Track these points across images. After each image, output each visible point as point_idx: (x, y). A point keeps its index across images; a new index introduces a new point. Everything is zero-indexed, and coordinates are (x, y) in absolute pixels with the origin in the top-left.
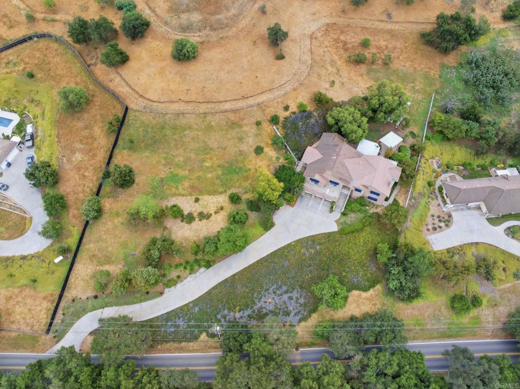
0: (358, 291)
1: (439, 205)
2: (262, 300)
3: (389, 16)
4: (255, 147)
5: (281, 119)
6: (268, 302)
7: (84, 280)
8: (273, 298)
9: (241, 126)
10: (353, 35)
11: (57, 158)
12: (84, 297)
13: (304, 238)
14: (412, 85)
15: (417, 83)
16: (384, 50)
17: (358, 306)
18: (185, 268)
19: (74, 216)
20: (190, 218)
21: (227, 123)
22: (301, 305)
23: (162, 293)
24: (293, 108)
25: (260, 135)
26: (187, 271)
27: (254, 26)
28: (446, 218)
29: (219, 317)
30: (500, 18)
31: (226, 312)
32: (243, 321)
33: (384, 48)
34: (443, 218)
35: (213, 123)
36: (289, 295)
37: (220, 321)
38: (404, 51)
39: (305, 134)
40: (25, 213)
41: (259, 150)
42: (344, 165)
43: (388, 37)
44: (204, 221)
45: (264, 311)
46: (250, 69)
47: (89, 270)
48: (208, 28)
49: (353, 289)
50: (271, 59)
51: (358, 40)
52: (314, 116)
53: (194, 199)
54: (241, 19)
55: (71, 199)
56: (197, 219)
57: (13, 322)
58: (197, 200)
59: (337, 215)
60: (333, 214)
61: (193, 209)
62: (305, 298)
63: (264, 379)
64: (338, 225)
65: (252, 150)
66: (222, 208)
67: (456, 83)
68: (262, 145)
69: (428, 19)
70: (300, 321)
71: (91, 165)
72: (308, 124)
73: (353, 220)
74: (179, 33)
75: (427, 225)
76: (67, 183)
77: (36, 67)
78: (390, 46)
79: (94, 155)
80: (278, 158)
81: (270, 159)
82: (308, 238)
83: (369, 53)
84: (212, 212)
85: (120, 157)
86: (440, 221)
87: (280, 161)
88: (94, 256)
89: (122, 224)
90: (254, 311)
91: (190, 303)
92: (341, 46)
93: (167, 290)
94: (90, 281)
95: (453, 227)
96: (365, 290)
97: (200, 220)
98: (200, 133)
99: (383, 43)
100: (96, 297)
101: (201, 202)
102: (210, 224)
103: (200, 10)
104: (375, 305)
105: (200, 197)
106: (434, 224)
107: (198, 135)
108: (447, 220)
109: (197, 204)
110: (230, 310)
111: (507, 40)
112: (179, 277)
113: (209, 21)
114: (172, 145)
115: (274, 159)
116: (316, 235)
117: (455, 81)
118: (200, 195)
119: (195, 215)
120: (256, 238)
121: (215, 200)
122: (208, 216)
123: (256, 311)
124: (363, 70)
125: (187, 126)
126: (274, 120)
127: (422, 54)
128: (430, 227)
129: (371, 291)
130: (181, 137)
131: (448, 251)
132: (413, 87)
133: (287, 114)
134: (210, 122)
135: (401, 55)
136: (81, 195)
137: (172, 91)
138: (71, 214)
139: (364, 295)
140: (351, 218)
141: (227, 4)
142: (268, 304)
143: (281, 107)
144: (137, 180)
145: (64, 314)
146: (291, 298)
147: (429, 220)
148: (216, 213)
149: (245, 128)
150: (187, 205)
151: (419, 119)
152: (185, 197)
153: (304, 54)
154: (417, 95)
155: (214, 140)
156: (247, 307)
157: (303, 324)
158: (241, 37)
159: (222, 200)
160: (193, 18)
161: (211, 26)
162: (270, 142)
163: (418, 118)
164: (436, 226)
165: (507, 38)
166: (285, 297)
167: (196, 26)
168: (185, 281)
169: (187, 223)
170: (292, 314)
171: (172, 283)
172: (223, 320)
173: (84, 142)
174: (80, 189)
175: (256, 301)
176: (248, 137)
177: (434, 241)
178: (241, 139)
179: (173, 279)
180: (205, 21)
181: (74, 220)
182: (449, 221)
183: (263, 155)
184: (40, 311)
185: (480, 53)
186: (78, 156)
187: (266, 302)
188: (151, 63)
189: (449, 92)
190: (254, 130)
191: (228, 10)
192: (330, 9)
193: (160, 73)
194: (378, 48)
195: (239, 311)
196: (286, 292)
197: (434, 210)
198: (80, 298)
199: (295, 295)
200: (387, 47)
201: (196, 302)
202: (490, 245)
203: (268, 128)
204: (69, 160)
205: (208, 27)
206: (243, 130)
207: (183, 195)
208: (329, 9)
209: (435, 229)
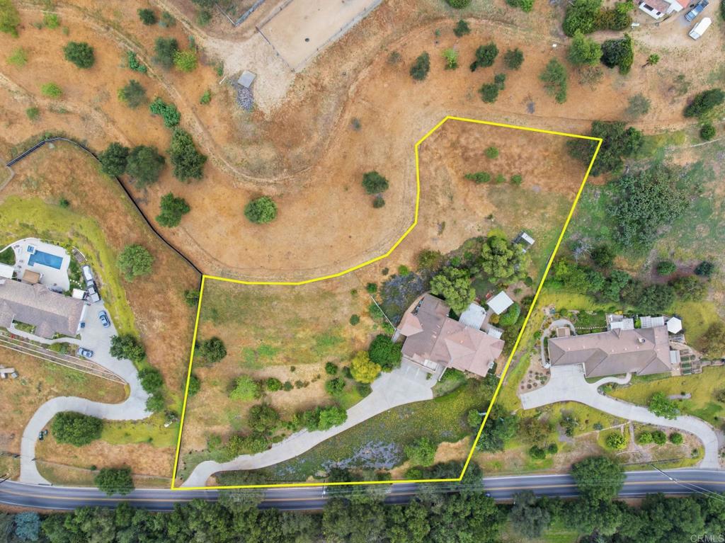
0: (447, 443)
1: (541, 360)
2: (361, 452)
3: (531, 108)
4: (350, 316)
5: (380, 285)
6: (367, 453)
7: (196, 438)
8: (371, 450)
9: (334, 295)
10: (478, 135)
11: (135, 324)
12: (199, 450)
13: (399, 406)
14: (542, 211)
15: (549, 208)
16: (515, 161)
17: (446, 454)
18: (289, 428)
19: (171, 384)
20: (288, 386)
21: (318, 292)
22: (395, 454)
23: (270, 448)
24: (393, 270)
25: (356, 304)
26: (291, 430)
27: (345, 157)
28: (544, 374)
29: (323, 465)
30: (680, 113)
31: (329, 461)
32: (343, 467)
33: (517, 158)
34: (541, 374)
35: (303, 293)
36: (385, 447)
37: (324, 468)
38: (542, 163)
39: (406, 294)
40: (120, 380)
41: (355, 320)
42: (444, 345)
43: (523, 141)
44: (302, 389)
45: (363, 459)
46: (343, 228)
47: (199, 431)
48: (285, 170)
49: (444, 441)
50: (368, 208)
51: (483, 146)
52: (417, 276)
53: (290, 368)
54: (327, 147)
55: (163, 368)
56: (295, 387)
57: (141, 469)
58: (293, 369)
59: (433, 382)
60: (430, 380)
61: (291, 378)
62: (399, 448)
63: (363, 528)
64: (433, 393)
65: (347, 319)
66: (319, 377)
67: (596, 210)
68: (358, 313)
69: (583, 115)
70: (394, 466)
71: (177, 335)
72: (409, 285)
73: (449, 386)
74: (250, 178)
75: (523, 382)
76: (155, 352)
77: (66, 188)
78: (525, 155)
79: (176, 325)
80: (375, 327)
81: (367, 328)
82: (403, 406)
83: (496, 165)
84: (310, 381)
85: (205, 327)
86: (537, 378)
87: (378, 329)
88: (201, 419)
89: (221, 391)
90: (353, 460)
91: (296, 457)
92: (460, 154)
93: (274, 445)
94: (202, 439)
95: (549, 385)
96: (454, 441)
97: (299, 388)
98: (289, 304)
99: (516, 151)
100: (209, 451)
101: (297, 371)
102: (309, 391)
103: (272, 140)
104: (461, 453)
105: (296, 366)
106: (530, 381)
107: (287, 306)
108: (544, 378)
109: (293, 373)
110: (332, 460)
111: (679, 149)
112: (283, 435)
113: (285, 159)
114: (260, 317)
115: (371, 327)
116: (412, 404)
117: (597, 207)
118: (295, 364)
119: (293, 383)
120: (353, 403)
121: (312, 368)
122: (306, 385)
123: (355, 460)
124: (484, 190)
125: (274, 296)
126: (371, 287)
127: (564, 169)
128: (525, 385)
129: (460, 442)
130: (269, 309)
131: (537, 409)
132: (543, 214)
133: (386, 277)
134: (299, 293)
135: (536, 168)
136: (173, 364)
137: (250, 257)
138: (168, 383)
139: (452, 445)
140: (448, 385)
141: (307, 126)
142: (365, 455)
143: (379, 271)
144: (228, 351)
145: (185, 463)
146: (386, 450)
147: (526, 376)
148: (313, 381)
149: (339, 298)
150: (283, 375)
151: (542, 257)
152: (280, 367)
153: (409, 185)
154: (545, 224)
155: (305, 312)
156: (347, 457)
157: (396, 469)
158: (329, 180)
159: (319, 368)
160: (263, 154)
161: (289, 168)
162: (367, 310)
163: (540, 256)
164: (531, 384)
165: (679, 147)
166: (381, 449)
167: (270, 168)
168: (290, 438)
169: (286, 390)
170: (388, 461)
171: (278, 439)
172: (326, 467)
173: (161, 308)
174: (171, 358)
175: (356, 453)
176: (343, 306)
177: (526, 400)
178: (335, 309)
179: (278, 437)
180: (280, 159)
181: (172, 388)
182: (546, 378)
183: (359, 324)
184: (163, 461)
185: (639, 167)
186: (158, 324)
187: (364, 453)
188: (220, 218)
189: (585, 222)
190: (349, 299)
191: (309, 137)
192: (451, 92)
193: (232, 233)
194: (509, 157)
195: (341, 460)
196: (383, 445)
197: (534, 365)
198: (196, 451)
199: (390, 447)
200: (520, 157)
201: (302, 456)
202: (580, 403)
203: (365, 296)
204: (150, 327)
205: (286, 168)
206: (337, 299)
207: (279, 364)
208: (449, 91)
209: (529, 387)
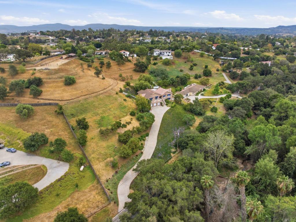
7: (103, 170)
12: (111, 177)
21: (106, 96)
23: (142, 153)
25: (121, 96)
26: (143, 141)
47: (102, 165)
50: (101, 79)
52: (130, 89)
56: (127, 125)
60: (164, 106)
65: (123, 101)
66: (132, 119)
68: (124, 98)
71: (59, 130)
78: (128, 75)
79: (58, 126)
89: (99, 140)
93: (142, 151)
94: (107, 168)
99: (125, 75)
100: (116, 172)
102: (133, 124)
107: (99, 103)
112: (142, 144)
114: (92, 109)
119: (125, 124)
122: (130, 123)
125: (92, 101)
126: (121, 91)
130: (93, 105)
145: (109, 190)
146: (180, 130)
159: (129, 117)
168: (145, 144)
169: (125, 127)
171: (142, 148)
178: (116, 99)
183: (127, 101)
184: (94, 197)
190: (117, 96)
198: (109, 178)
206: (114, 97)
